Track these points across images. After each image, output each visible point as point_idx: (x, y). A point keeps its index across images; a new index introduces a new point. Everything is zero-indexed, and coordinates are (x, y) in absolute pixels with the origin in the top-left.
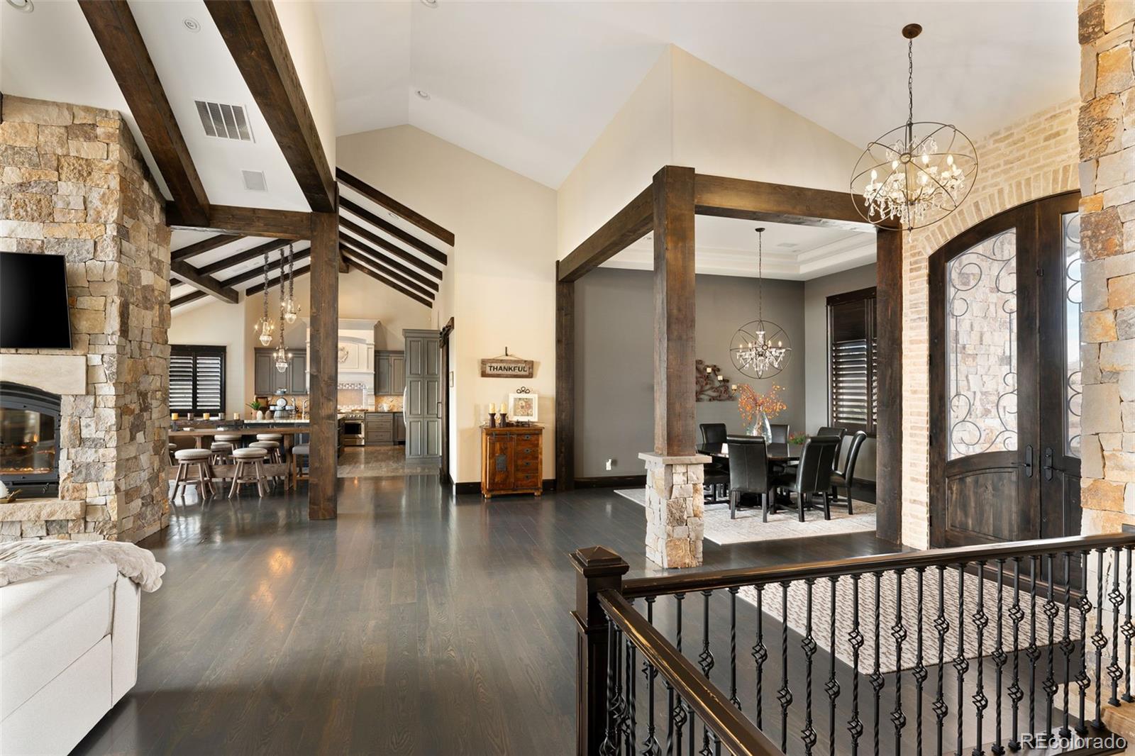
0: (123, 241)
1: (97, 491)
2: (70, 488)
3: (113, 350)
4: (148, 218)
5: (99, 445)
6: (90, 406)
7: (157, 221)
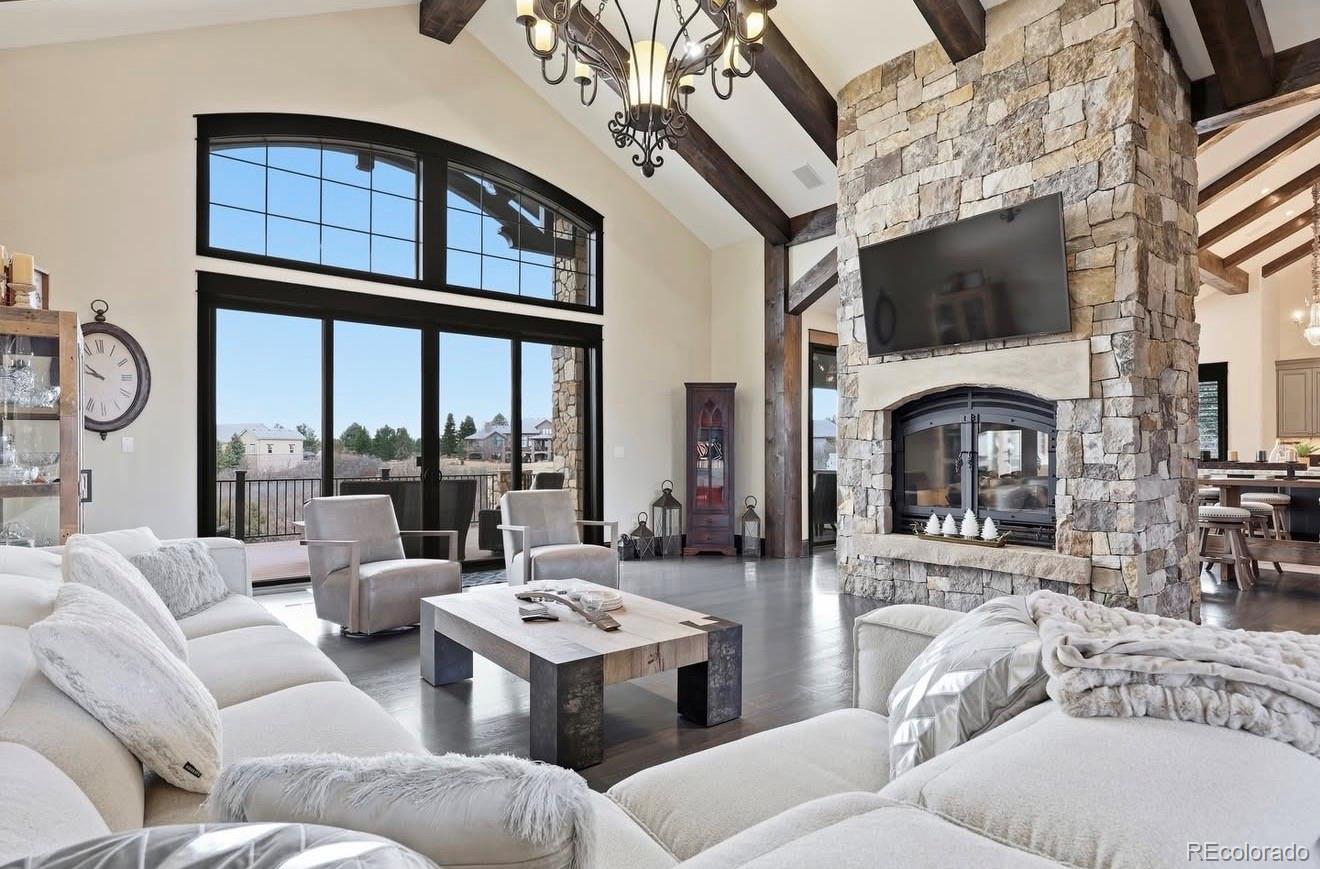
0: (1140, 150)
1: (1107, 547)
2: (1070, 536)
3: (1128, 324)
4: (1168, 112)
5: (1109, 475)
6: (1096, 415)
7: (1180, 117)
